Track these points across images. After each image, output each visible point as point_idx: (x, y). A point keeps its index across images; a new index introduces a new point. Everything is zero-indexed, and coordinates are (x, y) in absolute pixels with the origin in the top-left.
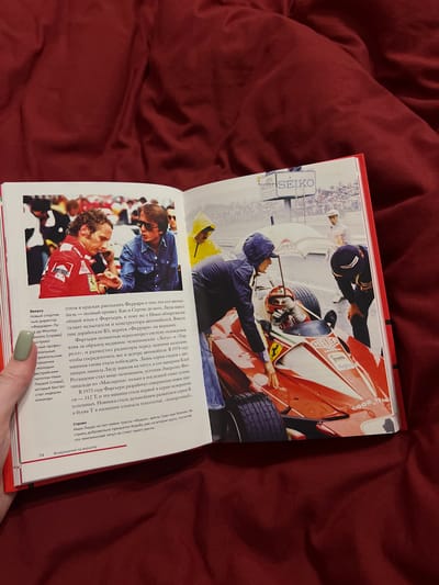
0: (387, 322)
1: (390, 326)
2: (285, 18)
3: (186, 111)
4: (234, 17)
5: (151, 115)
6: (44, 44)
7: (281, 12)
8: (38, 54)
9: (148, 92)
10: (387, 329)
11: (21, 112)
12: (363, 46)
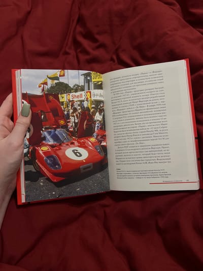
0: (196, 138)
1: (197, 140)
3: (97, 37)
5: (80, 39)
6: (31, 9)
8: (29, 13)
9: (79, 29)
10: (196, 142)
11: (22, 38)
12: (178, 6)
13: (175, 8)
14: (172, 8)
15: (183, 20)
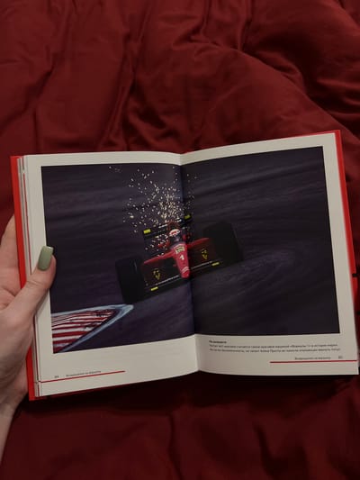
0: (353, 275)
1: (356, 279)
2: (239, 51)
3: (164, 118)
4: (201, 51)
5: (135, 120)
6: (53, 68)
7: (235, 47)
8: (49, 74)
9: (133, 104)
11: (35, 116)
12: (299, 74)
13: (292, 76)
14: (287, 77)
15: (306, 97)
